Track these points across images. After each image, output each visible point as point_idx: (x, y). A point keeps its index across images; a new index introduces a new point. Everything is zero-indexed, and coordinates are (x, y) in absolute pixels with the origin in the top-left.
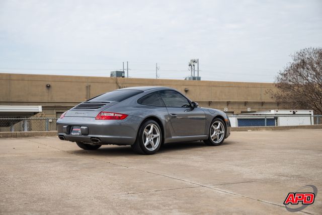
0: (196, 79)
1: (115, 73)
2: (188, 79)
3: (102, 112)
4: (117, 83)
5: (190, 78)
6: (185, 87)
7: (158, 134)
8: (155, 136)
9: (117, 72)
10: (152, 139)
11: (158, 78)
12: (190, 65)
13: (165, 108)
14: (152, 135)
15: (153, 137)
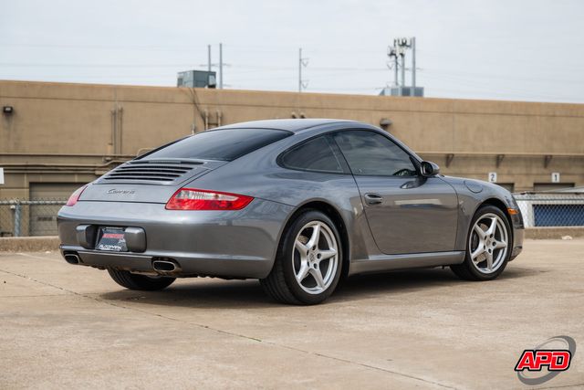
0: (412, 92)
1: (190, 77)
2: (388, 93)
3: (181, 189)
4: (195, 104)
5: (394, 91)
6: (380, 115)
7: (334, 250)
8: (325, 254)
9: (195, 72)
10: (317, 261)
11: (303, 91)
12: (392, 54)
13: (351, 180)
14: (317, 251)
15: (319, 256)
